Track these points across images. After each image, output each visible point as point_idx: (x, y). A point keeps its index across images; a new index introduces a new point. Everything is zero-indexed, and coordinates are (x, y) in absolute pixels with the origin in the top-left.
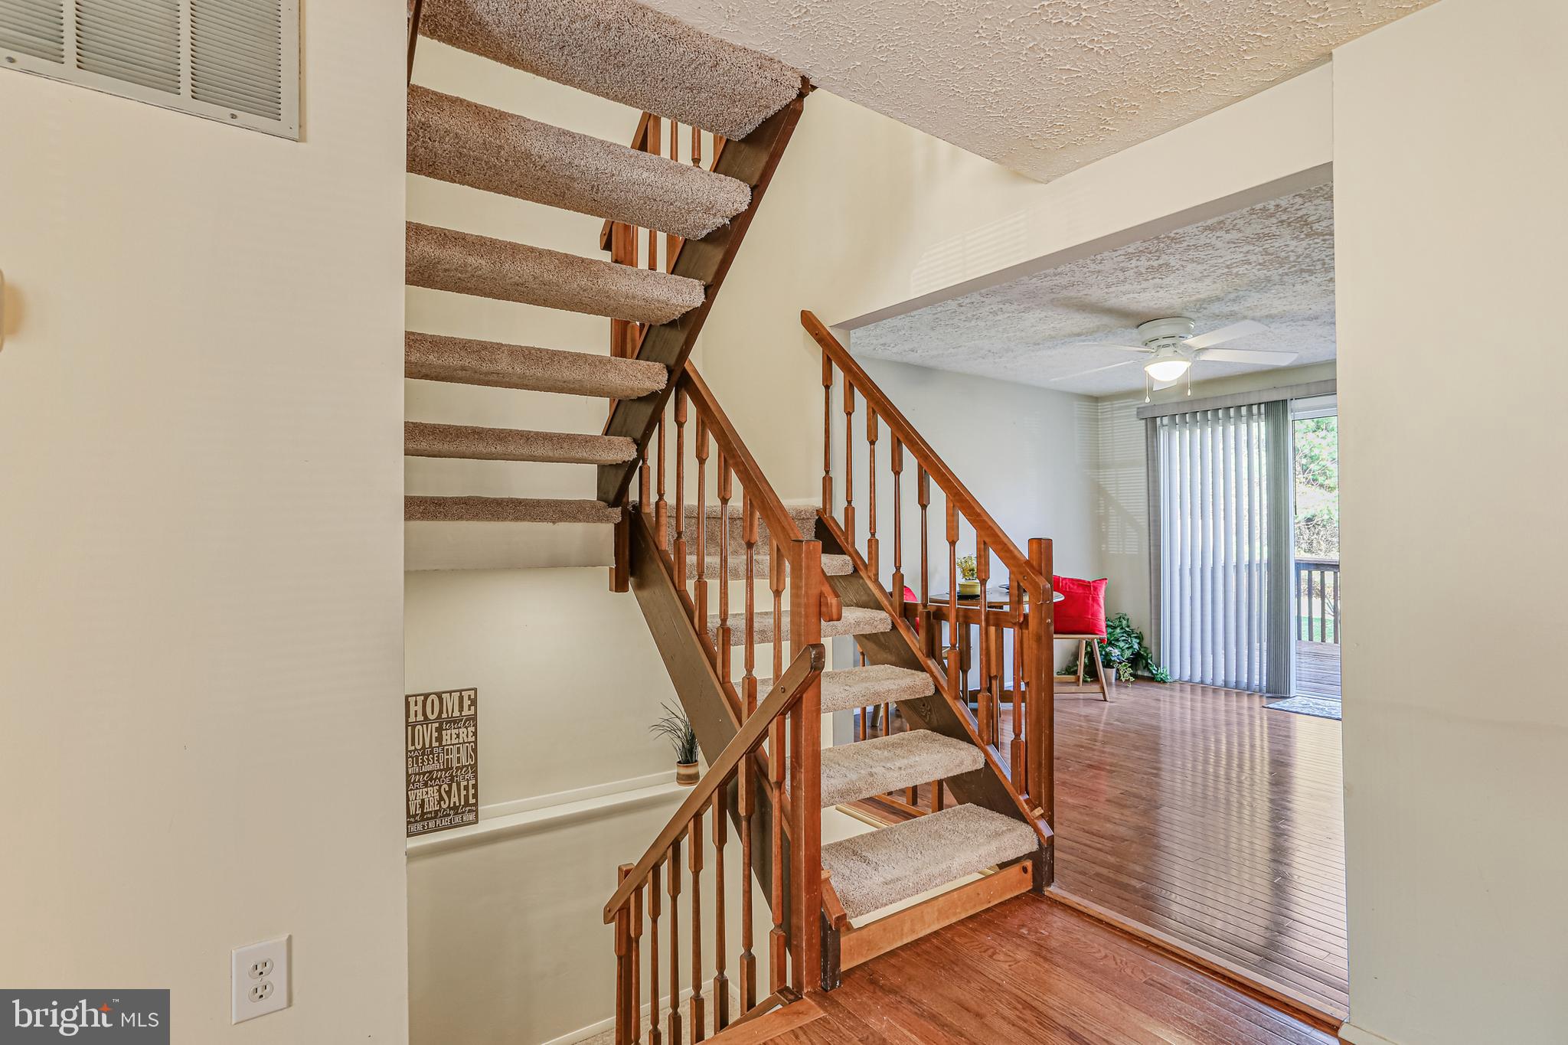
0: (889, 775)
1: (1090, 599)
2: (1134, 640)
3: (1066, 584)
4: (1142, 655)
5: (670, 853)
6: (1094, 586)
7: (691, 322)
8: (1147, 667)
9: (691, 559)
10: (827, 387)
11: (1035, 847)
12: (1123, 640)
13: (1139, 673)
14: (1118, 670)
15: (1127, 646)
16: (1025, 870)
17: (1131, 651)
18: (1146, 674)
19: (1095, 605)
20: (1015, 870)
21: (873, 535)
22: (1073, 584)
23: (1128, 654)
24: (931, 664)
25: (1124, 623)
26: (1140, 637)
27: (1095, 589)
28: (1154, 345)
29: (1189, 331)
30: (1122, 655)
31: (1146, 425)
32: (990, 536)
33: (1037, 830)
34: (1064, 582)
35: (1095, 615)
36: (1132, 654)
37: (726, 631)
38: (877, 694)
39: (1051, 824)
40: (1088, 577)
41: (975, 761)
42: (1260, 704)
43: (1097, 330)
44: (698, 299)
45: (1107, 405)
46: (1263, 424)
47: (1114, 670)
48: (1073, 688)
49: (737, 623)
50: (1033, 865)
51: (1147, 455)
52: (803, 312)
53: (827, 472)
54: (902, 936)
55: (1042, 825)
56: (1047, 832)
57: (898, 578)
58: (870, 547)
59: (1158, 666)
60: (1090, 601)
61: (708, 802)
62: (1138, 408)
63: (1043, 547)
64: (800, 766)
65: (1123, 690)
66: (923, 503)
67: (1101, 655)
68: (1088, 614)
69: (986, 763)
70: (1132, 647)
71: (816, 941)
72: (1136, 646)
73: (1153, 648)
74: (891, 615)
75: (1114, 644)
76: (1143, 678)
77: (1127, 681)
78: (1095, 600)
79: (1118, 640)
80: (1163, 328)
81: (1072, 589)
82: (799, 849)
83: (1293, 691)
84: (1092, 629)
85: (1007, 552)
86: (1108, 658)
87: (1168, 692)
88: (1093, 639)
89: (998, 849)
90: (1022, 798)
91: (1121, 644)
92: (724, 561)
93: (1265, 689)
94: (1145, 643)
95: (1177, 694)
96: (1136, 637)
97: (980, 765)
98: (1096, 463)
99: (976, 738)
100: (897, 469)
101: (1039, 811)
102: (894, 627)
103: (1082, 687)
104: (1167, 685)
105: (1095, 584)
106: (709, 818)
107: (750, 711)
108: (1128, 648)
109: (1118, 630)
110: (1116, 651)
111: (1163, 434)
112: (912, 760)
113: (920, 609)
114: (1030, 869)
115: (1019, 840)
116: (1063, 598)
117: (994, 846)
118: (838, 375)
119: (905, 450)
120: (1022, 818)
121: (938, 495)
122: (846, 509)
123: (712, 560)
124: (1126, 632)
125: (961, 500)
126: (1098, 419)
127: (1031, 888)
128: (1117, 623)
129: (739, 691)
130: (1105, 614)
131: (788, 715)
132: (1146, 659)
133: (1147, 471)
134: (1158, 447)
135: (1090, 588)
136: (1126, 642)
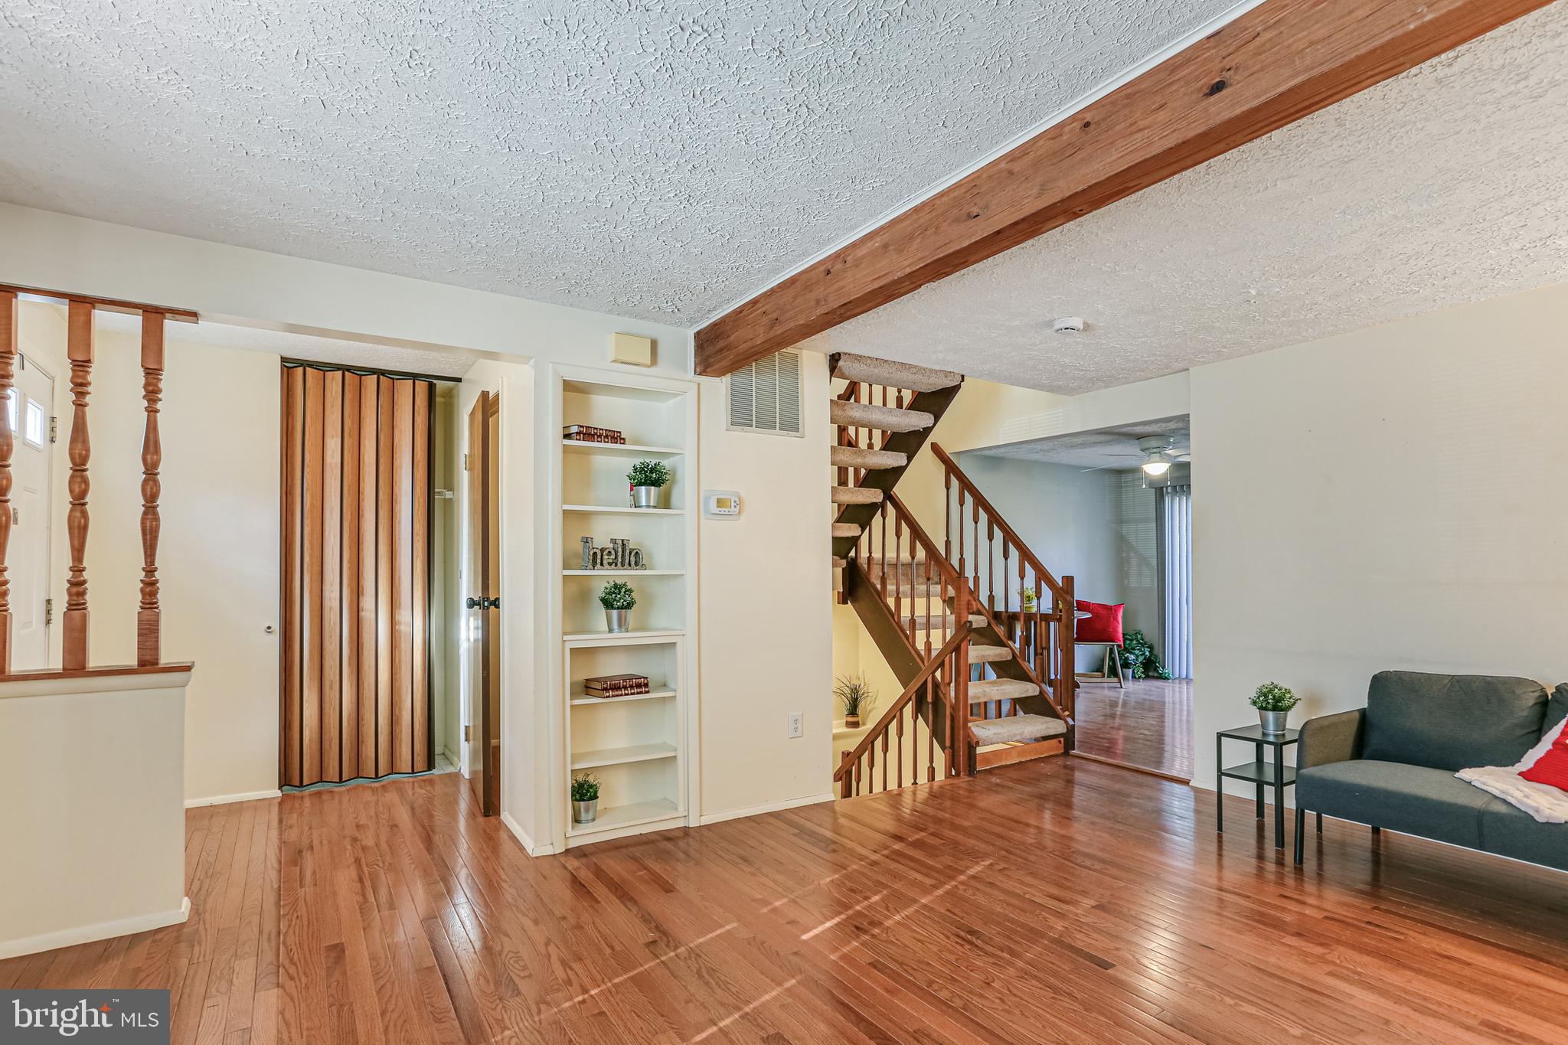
0: (992, 692)
1: (1111, 617)
2: (1146, 649)
3: (1093, 607)
4: (1153, 659)
5: (884, 731)
6: (1114, 609)
7: (898, 471)
8: (1156, 669)
9: (891, 587)
10: (948, 489)
11: (1065, 731)
12: (1138, 649)
13: (1151, 674)
14: (1133, 671)
15: (1141, 653)
16: (1060, 742)
17: (1143, 656)
18: (1156, 675)
19: (1115, 622)
20: (1054, 742)
21: (976, 574)
22: (1100, 607)
23: (1141, 659)
24: (1010, 643)
25: (1139, 636)
26: (1151, 647)
27: (1116, 611)
28: (1148, 451)
29: (1169, 444)
30: (1136, 660)
31: (1156, 493)
32: (1042, 575)
33: (1066, 722)
35: (1115, 630)
36: (1145, 659)
37: (913, 621)
38: (983, 656)
39: (1074, 720)
40: (1110, 603)
41: (1034, 691)
43: (1111, 441)
44: (904, 463)
47: (1131, 670)
48: (1099, 680)
49: (920, 620)
50: (1064, 740)
51: (1157, 514)
52: (932, 443)
53: (948, 537)
54: (1001, 760)
55: (1069, 720)
56: (1071, 722)
57: (991, 598)
58: (974, 580)
59: (1164, 667)
60: (1112, 619)
61: (910, 699)
63: (1069, 580)
64: (960, 675)
65: (1137, 683)
66: (1006, 556)
67: (1120, 659)
68: (1109, 628)
69: (1040, 692)
70: (1144, 654)
71: (966, 752)
72: (1147, 653)
73: (1160, 654)
74: (987, 618)
75: (1130, 652)
76: (1153, 677)
77: (1140, 677)
78: (1116, 619)
79: (1133, 649)
80: (1153, 443)
81: (1099, 611)
82: (959, 711)
84: (1111, 639)
85: (1051, 583)
86: (1126, 661)
87: (1171, 685)
88: (1113, 645)
89: (1046, 728)
90: (1059, 707)
91: (1137, 652)
92: (913, 588)
94: (1155, 652)
95: (1178, 686)
96: (1147, 647)
97: (1037, 693)
98: (1120, 520)
99: (1035, 680)
100: (991, 537)
101: (1067, 713)
102: (989, 623)
103: (1106, 679)
104: (1170, 681)
106: (908, 710)
107: (929, 660)
108: (1141, 655)
109: (1134, 642)
110: (1132, 656)
111: (1167, 500)
112: (1002, 687)
113: (1004, 614)
114: (1062, 742)
115: (1056, 726)
116: (1091, 616)
117: (1044, 726)
118: (955, 482)
119: (996, 528)
120: (1058, 717)
121: (1014, 553)
122: (960, 559)
123: (905, 588)
124: (1140, 643)
125: (1026, 555)
126: (1121, 486)
127: (1062, 751)
128: (1133, 637)
129: (923, 653)
130: (1123, 628)
131: (954, 654)
132: (1155, 663)
133: (1157, 526)
134: (1164, 509)
135: (1111, 611)
136: (1140, 650)
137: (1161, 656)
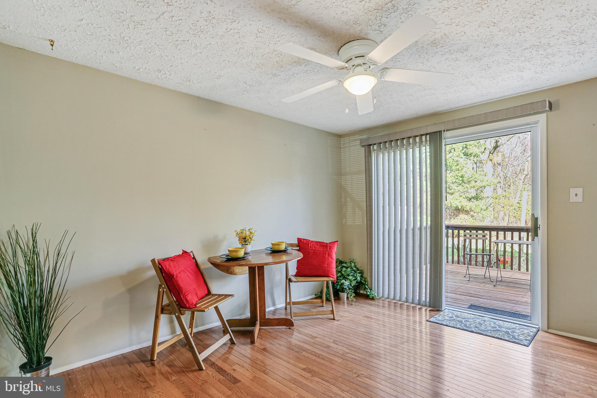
1: (327, 254)
2: (358, 275)
3: (313, 245)
4: (363, 283)
6: (329, 246)
8: (365, 291)
12: (352, 275)
14: (347, 294)
15: (354, 279)
17: (356, 281)
19: (330, 258)
22: (317, 245)
23: (354, 283)
25: (353, 264)
26: (362, 273)
27: (330, 248)
30: (350, 284)
31: (365, 149)
34: (312, 244)
35: (329, 265)
36: (357, 282)
40: (326, 239)
42: (425, 319)
45: (347, 139)
46: (428, 147)
47: (345, 295)
51: (366, 167)
59: (371, 289)
60: (327, 256)
62: (361, 140)
68: (325, 265)
70: (356, 279)
72: (359, 279)
73: (369, 278)
75: (346, 278)
77: (352, 301)
78: (330, 255)
79: (348, 275)
81: (317, 248)
83: (444, 306)
84: (325, 273)
86: (342, 287)
91: (350, 278)
93: (428, 304)
94: (365, 275)
96: (359, 273)
98: (340, 172)
104: (375, 301)
105: (330, 245)
108: (354, 280)
109: (349, 269)
110: (347, 282)
111: (374, 155)
124: (353, 270)
126: (341, 147)
128: (349, 265)
130: (337, 262)
132: (365, 285)
133: (366, 176)
134: (371, 162)
135: (326, 247)
136: (353, 276)
137: (369, 279)
